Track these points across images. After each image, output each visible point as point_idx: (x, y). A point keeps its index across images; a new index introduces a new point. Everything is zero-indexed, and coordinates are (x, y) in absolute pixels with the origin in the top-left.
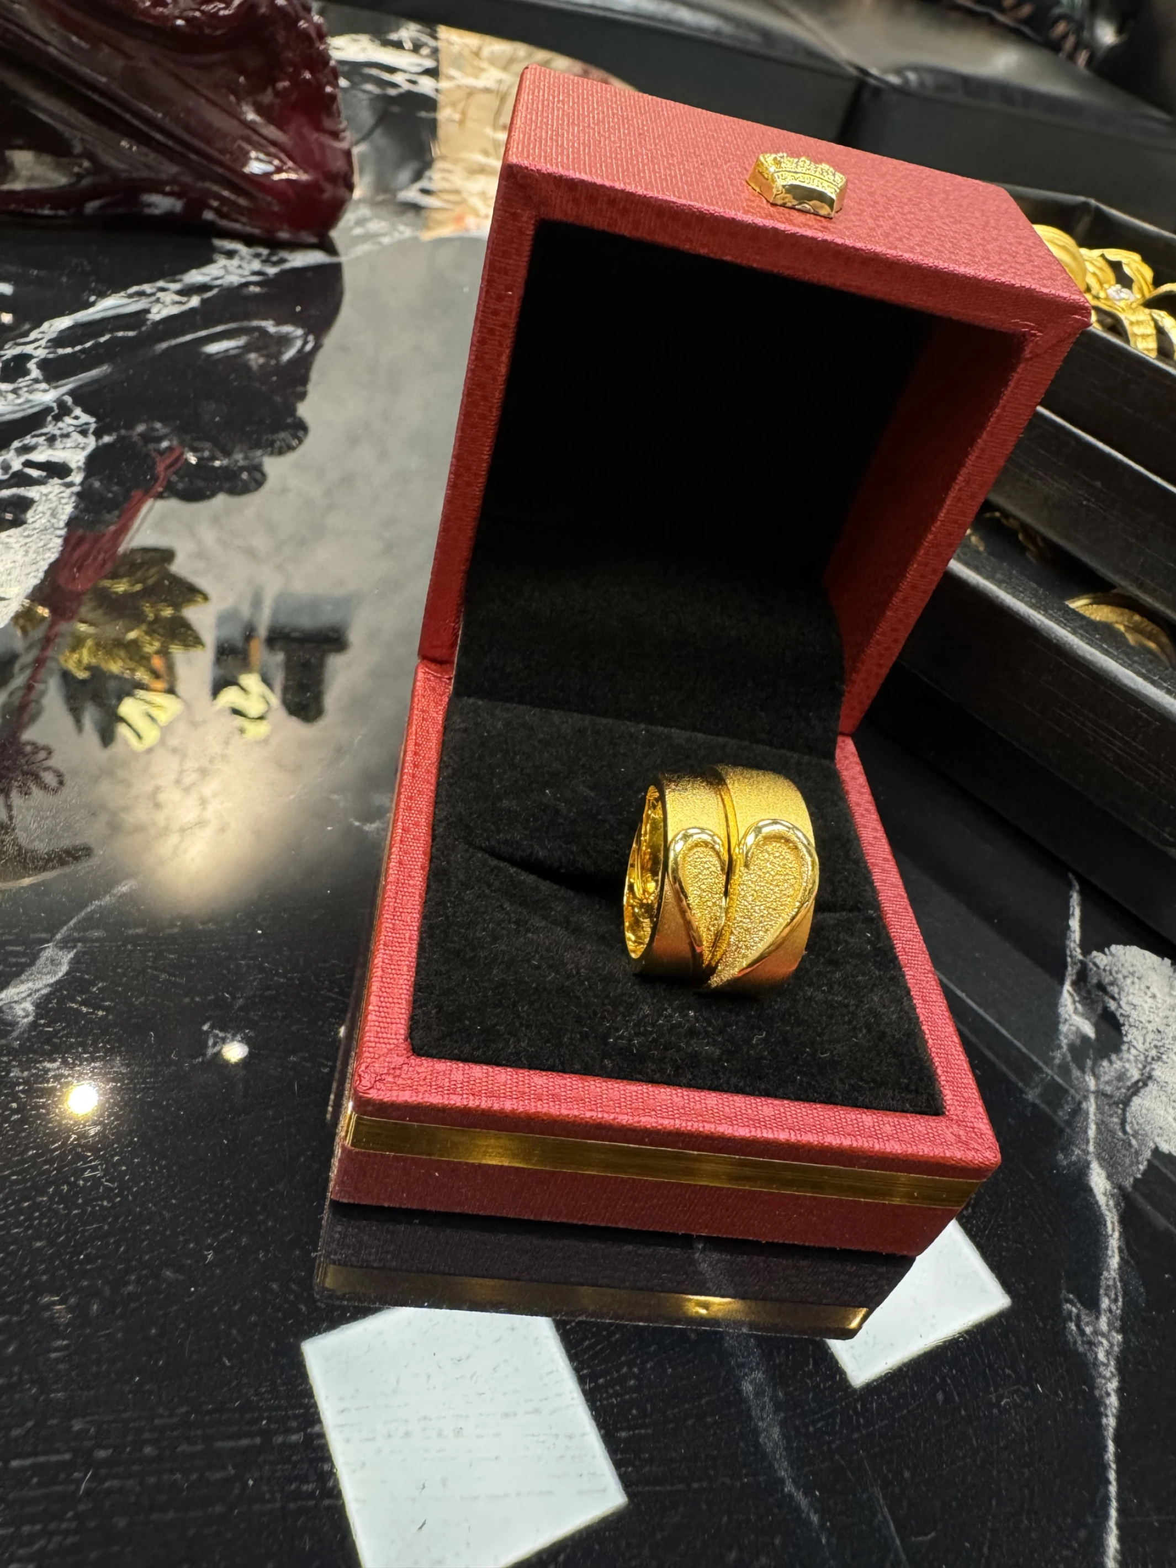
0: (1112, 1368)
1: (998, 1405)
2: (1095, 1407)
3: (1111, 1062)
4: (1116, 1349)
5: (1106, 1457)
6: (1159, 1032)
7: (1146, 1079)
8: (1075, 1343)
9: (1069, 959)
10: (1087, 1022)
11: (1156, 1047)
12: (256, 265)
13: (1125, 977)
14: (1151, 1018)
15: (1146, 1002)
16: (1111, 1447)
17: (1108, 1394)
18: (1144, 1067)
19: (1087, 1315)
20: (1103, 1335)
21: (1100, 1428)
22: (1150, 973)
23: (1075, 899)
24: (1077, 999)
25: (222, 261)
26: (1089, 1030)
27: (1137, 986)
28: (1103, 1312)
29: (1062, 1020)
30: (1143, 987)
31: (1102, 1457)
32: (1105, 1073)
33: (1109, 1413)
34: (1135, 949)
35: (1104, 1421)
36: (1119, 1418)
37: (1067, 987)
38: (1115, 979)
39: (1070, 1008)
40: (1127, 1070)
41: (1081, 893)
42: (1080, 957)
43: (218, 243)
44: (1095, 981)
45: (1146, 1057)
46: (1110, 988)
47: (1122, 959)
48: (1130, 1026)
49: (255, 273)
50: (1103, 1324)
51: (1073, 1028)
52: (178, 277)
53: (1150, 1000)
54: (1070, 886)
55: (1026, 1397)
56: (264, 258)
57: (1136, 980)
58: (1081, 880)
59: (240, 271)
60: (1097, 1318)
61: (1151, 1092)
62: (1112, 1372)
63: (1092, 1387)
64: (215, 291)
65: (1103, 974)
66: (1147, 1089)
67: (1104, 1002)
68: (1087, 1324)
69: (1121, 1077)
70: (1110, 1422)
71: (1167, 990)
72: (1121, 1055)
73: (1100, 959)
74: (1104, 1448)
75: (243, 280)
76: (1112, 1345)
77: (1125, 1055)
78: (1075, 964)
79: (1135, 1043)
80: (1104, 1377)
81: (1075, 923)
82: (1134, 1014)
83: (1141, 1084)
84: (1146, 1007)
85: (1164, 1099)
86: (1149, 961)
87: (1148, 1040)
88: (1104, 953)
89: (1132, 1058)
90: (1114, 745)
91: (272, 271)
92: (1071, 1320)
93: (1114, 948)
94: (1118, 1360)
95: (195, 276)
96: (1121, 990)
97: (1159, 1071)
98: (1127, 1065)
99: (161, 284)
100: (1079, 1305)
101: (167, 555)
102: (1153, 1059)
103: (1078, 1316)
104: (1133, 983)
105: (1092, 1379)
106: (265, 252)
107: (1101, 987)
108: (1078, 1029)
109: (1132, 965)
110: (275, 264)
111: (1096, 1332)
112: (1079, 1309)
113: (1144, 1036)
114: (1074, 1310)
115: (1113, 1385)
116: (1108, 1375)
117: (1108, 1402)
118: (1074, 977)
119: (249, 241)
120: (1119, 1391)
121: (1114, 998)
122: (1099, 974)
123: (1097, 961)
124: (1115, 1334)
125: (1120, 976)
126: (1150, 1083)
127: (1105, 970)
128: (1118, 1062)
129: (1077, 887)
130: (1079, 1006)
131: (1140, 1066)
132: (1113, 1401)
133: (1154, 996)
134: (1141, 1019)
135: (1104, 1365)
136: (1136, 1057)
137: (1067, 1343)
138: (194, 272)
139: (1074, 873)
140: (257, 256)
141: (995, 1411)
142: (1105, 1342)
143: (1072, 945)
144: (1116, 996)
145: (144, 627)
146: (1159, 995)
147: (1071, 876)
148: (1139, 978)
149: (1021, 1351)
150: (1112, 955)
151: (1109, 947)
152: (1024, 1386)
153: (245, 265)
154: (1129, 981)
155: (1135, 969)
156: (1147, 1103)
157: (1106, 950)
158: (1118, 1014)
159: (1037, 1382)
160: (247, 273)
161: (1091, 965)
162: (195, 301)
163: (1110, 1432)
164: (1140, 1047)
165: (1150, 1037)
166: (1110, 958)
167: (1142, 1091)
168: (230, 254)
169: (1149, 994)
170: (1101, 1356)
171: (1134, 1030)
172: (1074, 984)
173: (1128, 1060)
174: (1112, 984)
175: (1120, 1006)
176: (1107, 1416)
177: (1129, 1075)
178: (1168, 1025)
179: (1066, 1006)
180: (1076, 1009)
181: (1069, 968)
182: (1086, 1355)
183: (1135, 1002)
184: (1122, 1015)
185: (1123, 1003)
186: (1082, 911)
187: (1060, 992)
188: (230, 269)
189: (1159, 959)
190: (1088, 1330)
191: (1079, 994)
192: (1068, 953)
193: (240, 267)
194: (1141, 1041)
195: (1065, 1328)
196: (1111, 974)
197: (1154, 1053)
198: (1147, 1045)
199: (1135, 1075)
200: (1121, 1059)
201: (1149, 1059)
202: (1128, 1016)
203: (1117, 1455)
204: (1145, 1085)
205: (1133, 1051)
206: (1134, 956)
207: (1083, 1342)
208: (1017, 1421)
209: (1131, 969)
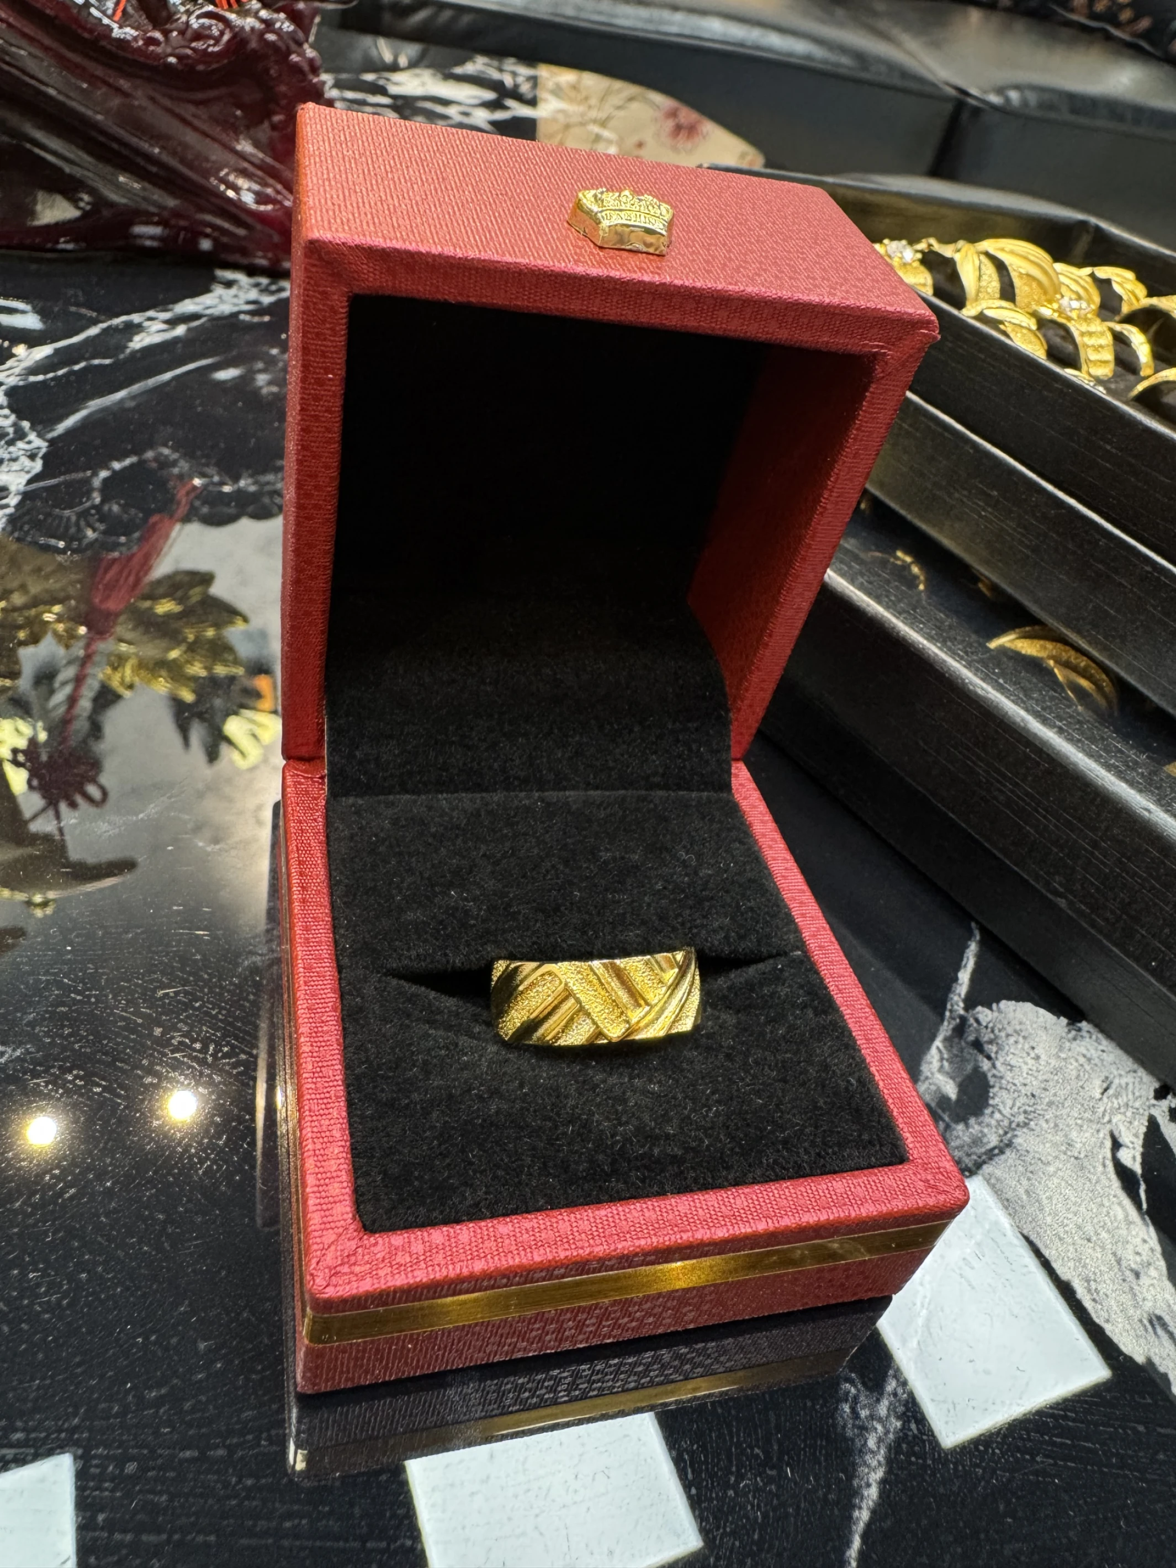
0: (881, 1457)
1: (735, 1487)
2: (849, 1496)
3: (967, 1126)
4: (891, 1436)
5: (848, 1554)
6: (1033, 1096)
7: (1005, 1146)
8: (844, 1427)
9: (947, 1014)
10: (951, 1082)
11: (1025, 1112)
12: (253, 294)
13: (1008, 1036)
14: (1028, 1081)
15: (1026, 1063)
16: (857, 1543)
17: (868, 1485)
18: (1006, 1133)
19: (866, 1396)
20: (880, 1420)
21: (848, 1520)
22: (1041, 1033)
23: (973, 949)
24: (946, 1056)
25: (219, 290)
26: (951, 1090)
27: (1020, 1046)
28: (886, 1396)
29: (922, 1078)
30: (1027, 1046)
31: (844, 1553)
32: (957, 1137)
33: (864, 1505)
34: (1028, 1006)
35: (856, 1514)
36: (874, 1512)
37: (938, 1043)
38: (996, 1037)
39: (936, 1064)
40: (985, 1135)
41: (982, 943)
42: (962, 1012)
43: (221, 273)
44: (971, 1038)
45: (1011, 1123)
46: (987, 1047)
47: (1011, 1015)
48: (1001, 1088)
49: (248, 303)
50: (883, 1409)
51: (933, 1088)
52: (171, 306)
53: (1031, 1062)
54: (970, 936)
55: (770, 1480)
56: (263, 287)
57: (1021, 1039)
58: (984, 931)
59: (235, 301)
60: (878, 1401)
61: (1006, 1161)
62: (879, 1462)
63: (851, 1475)
64: (203, 320)
65: (984, 1030)
66: (1003, 1157)
67: (976, 1061)
68: (864, 1407)
69: (977, 1141)
70: (863, 1516)
71: (1054, 1051)
72: (981, 1119)
73: (984, 1014)
74: (848, 1544)
75: (235, 309)
76: (887, 1432)
77: (987, 1119)
78: (954, 1019)
79: (1001, 1107)
80: (869, 1466)
81: (964, 976)
82: (1009, 1076)
83: (996, 1151)
84: (1025, 1068)
85: (1021, 1168)
86: (1041, 1019)
87: (1018, 1104)
88: (990, 1008)
89: (993, 1122)
90: (1005, 786)
91: (267, 300)
92: (846, 1401)
93: (1004, 1004)
94: (889, 1448)
95: (188, 306)
96: (1000, 1048)
97: (1022, 1139)
98: (986, 1130)
99: (151, 313)
100: (860, 1386)
101: (206, 579)
102: (1018, 1125)
103: (856, 1399)
104: (1016, 1042)
105: (854, 1465)
106: (264, 281)
107: (978, 1045)
108: (939, 1089)
109: (1021, 1023)
110: (272, 293)
111: (872, 1417)
112: (858, 1391)
113: (1015, 1100)
114: (853, 1390)
115: (879, 1474)
116: (875, 1463)
117: (866, 1493)
118: (949, 1033)
119: (252, 271)
120: (883, 1482)
121: (989, 1058)
122: (977, 1031)
123: (981, 1017)
124: (893, 1420)
125: (1003, 1034)
126: (1008, 1152)
127: (986, 1027)
128: (977, 1127)
129: (978, 938)
130: (946, 1064)
131: (1001, 1132)
132: (872, 1493)
133: (1037, 1058)
134: (1016, 1082)
135: (872, 1452)
136: (998, 1121)
137: (834, 1426)
138: (187, 301)
139: (977, 922)
140: (257, 285)
141: (731, 1493)
142: (879, 1428)
143: (956, 998)
144: (993, 1055)
145: (183, 647)
146: (1043, 1057)
147: (973, 925)
148: (1024, 1038)
149: (779, 1431)
150: (999, 1011)
151: (998, 1002)
152: (771, 1469)
153: (242, 295)
154: (1012, 1040)
155: (1023, 1027)
156: (998, 1173)
157: (994, 1006)
158: (989, 1075)
159: (788, 1464)
160: (241, 301)
161: (972, 1021)
162: (180, 330)
163: (860, 1527)
164: (1007, 1111)
165: (1022, 1100)
166: (996, 1014)
167: (996, 1159)
168: (229, 284)
169: (1033, 1055)
170: (872, 1443)
171: (1004, 1093)
172: (947, 1040)
173: (988, 1125)
174: (991, 1042)
175: (994, 1066)
176: (860, 1508)
177: (985, 1140)
178: (1045, 1089)
179: (931, 1063)
180: (942, 1067)
181: (946, 1023)
182: (853, 1440)
183: (1012, 1063)
184: (994, 1076)
185: (998, 1064)
186: (976, 963)
187: (929, 1048)
188: (225, 298)
189: (1054, 1018)
190: (864, 1413)
191: (949, 1051)
192: (949, 1007)
193: (236, 296)
194: (1009, 1103)
195: (836, 1408)
196: (993, 1031)
197: (1021, 1118)
198: (1015, 1109)
199: (993, 1140)
200: (980, 1124)
201: (1014, 1125)
202: (1001, 1078)
203: (861, 1553)
204: (1002, 1152)
205: (997, 1116)
206: (1025, 1014)
207: (854, 1426)
208: (753, 1506)
209: (1018, 1028)
